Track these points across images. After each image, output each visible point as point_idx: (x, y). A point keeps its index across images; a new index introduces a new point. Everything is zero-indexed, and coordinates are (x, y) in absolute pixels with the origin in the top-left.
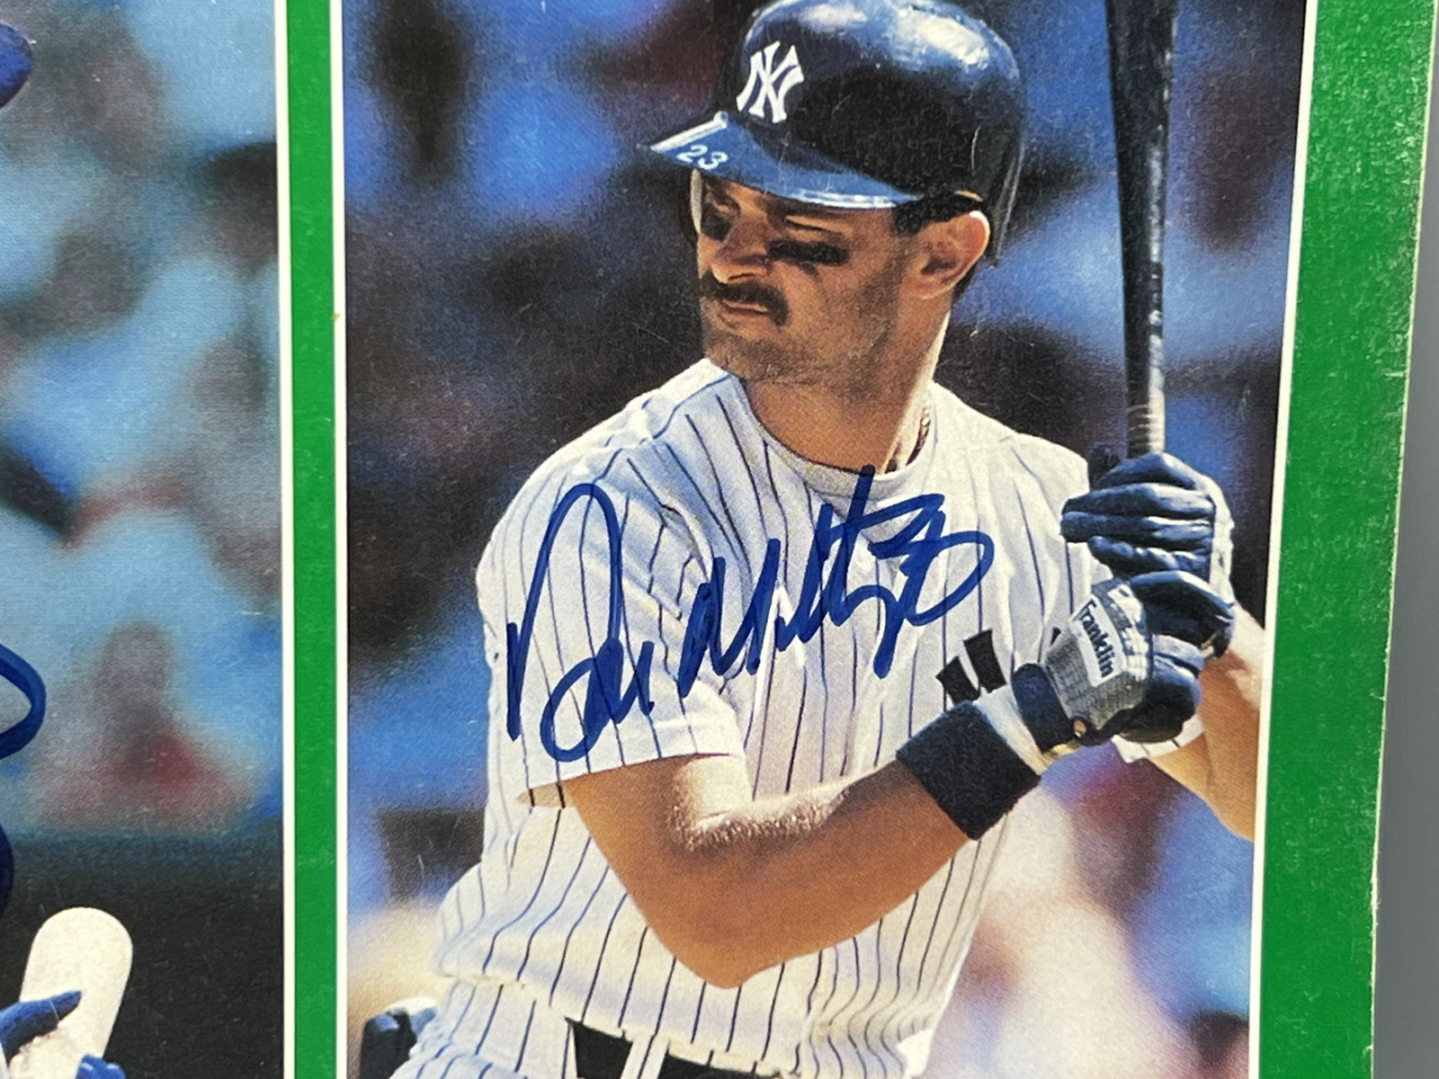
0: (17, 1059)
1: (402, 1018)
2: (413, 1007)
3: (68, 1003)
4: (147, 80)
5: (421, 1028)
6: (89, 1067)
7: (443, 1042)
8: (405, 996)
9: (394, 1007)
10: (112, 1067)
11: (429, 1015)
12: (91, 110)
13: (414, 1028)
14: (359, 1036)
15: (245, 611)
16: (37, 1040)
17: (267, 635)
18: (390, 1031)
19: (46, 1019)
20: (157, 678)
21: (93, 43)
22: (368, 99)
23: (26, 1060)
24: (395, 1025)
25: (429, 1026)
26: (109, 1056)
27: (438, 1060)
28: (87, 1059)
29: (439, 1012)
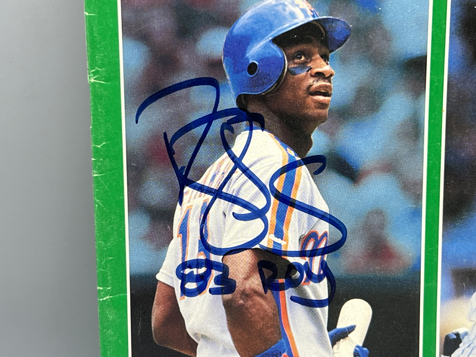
0: (335, 346)
1: (457, 335)
2: (461, 331)
3: (351, 329)
4: (387, 37)
5: (463, 338)
6: (357, 349)
7: (471, 342)
8: (458, 327)
9: (455, 331)
10: (365, 349)
11: (466, 334)
12: (368, 47)
13: (461, 337)
14: (443, 340)
15: (410, 205)
16: (342, 340)
17: (417, 213)
18: (453, 339)
19: (344, 334)
20: (382, 226)
21: (370, 25)
22: (457, 41)
23: (338, 346)
24: (455, 337)
25: (466, 337)
26: (364, 346)
27: (468, 348)
28: (357, 347)
29: (469, 333)
